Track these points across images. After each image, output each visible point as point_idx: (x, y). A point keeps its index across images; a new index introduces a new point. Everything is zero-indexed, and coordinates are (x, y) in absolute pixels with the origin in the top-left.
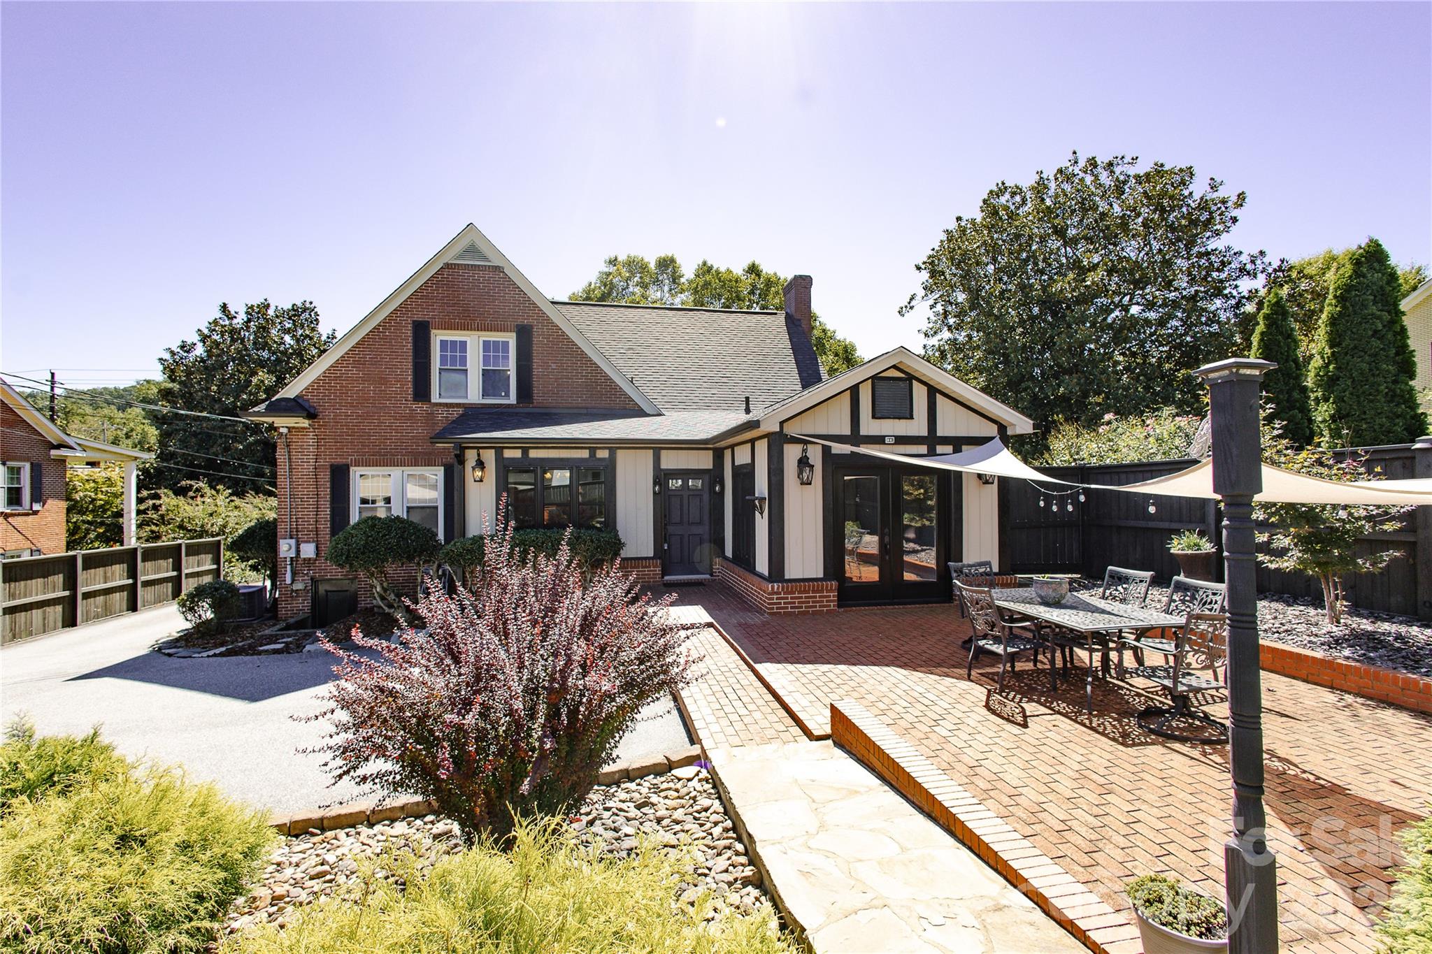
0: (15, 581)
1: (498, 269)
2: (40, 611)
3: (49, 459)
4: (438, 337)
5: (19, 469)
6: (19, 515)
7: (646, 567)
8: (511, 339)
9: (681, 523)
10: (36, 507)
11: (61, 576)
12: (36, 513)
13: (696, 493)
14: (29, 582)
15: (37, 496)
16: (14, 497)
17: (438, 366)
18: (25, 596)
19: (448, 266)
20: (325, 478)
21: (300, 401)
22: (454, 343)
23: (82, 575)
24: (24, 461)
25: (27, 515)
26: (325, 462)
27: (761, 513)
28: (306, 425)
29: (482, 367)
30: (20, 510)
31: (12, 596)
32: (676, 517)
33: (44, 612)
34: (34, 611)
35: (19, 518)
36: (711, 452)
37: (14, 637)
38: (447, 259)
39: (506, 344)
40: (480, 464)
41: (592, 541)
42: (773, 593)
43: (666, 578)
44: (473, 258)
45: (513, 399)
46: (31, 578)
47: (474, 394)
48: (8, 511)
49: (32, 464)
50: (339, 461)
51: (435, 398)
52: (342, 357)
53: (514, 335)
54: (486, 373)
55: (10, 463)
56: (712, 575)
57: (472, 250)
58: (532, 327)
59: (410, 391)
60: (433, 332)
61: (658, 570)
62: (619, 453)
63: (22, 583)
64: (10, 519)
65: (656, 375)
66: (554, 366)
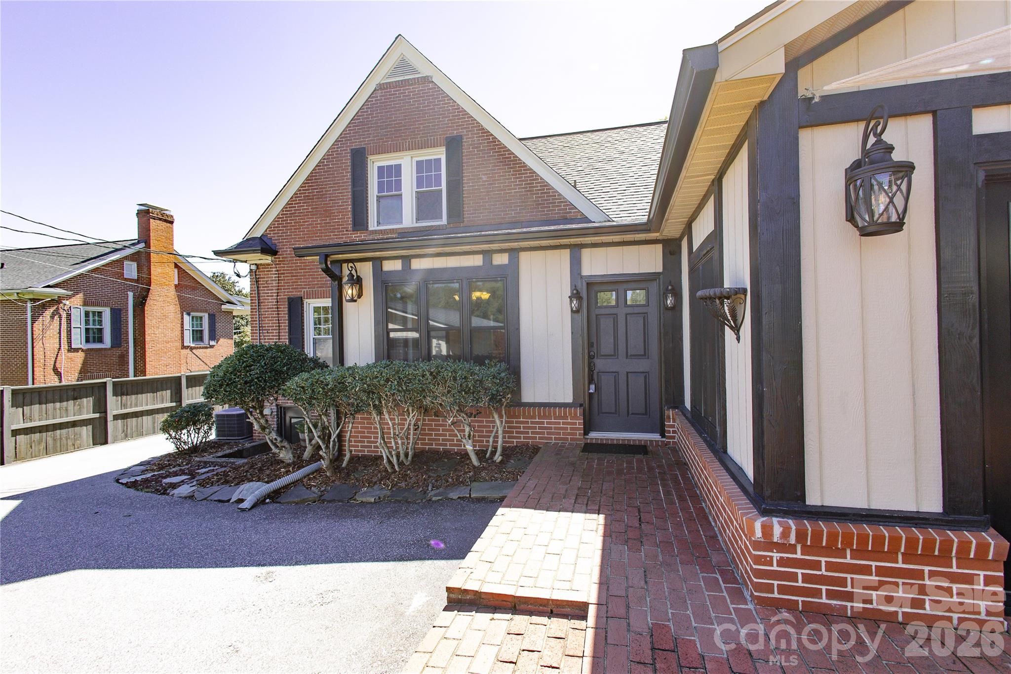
0: (127, 395)
1: (427, 80)
2: (150, 417)
3: (221, 311)
4: (376, 163)
5: (201, 318)
6: (200, 348)
7: (560, 417)
8: (440, 153)
9: (615, 355)
10: (212, 343)
11: (169, 392)
12: (212, 347)
13: (640, 312)
14: (140, 396)
15: (213, 337)
16: (198, 335)
17: (376, 193)
18: (136, 406)
19: (381, 87)
20: (284, 309)
21: (265, 239)
22: (390, 167)
23: (185, 392)
24: (204, 312)
25: (206, 348)
26: (284, 296)
27: (736, 329)
28: (269, 262)
29: (415, 189)
30: (202, 345)
31: (124, 406)
32: (606, 344)
33: (154, 419)
34: (144, 417)
35: (201, 350)
36: (659, 247)
37: (126, 436)
38: (378, 79)
39: (438, 161)
40: (357, 281)
41: (455, 379)
42: (770, 545)
43: (593, 435)
44: (404, 74)
45: (444, 221)
46: (142, 393)
47: (408, 219)
48: (194, 345)
49: (209, 314)
50: (295, 294)
51: (373, 225)
52: (295, 194)
53: (443, 149)
54: (420, 196)
55: (193, 314)
56: (663, 436)
57: (403, 65)
58: (461, 137)
59: (350, 221)
60: (371, 158)
61: (579, 423)
62: (524, 257)
63: (134, 397)
64: (194, 351)
65: (613, 186)
66: (484, 178)
